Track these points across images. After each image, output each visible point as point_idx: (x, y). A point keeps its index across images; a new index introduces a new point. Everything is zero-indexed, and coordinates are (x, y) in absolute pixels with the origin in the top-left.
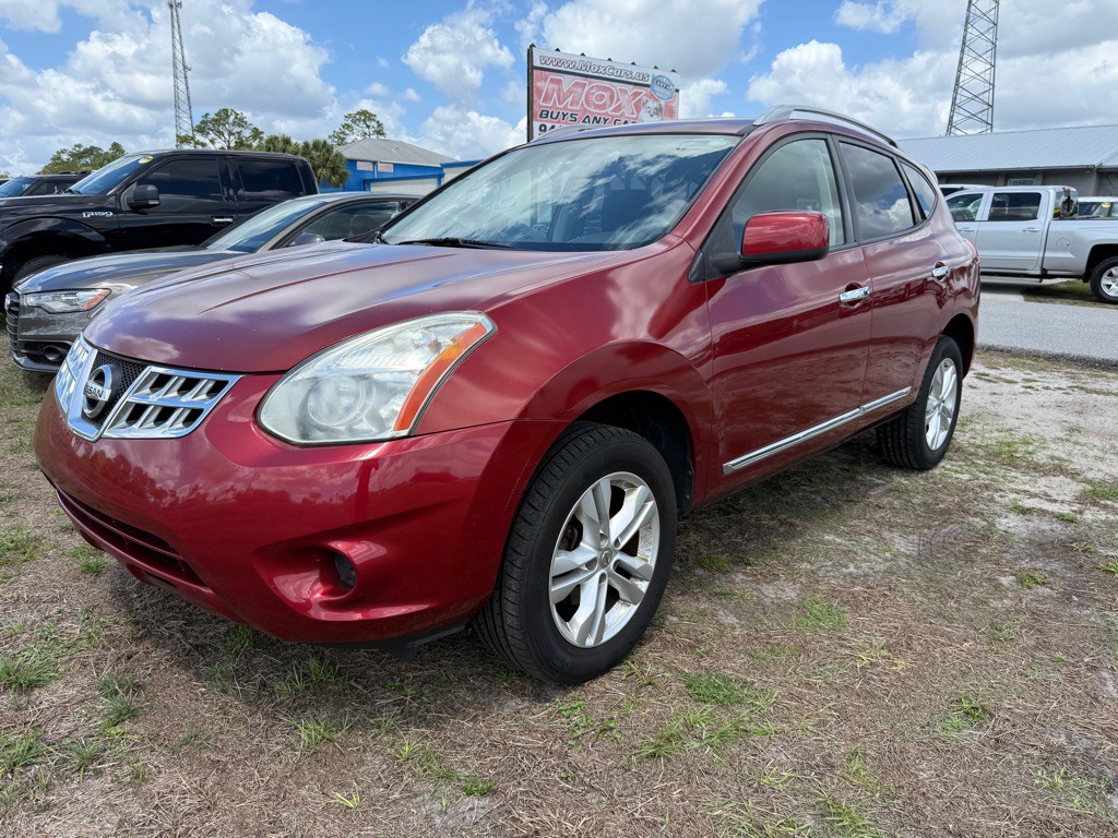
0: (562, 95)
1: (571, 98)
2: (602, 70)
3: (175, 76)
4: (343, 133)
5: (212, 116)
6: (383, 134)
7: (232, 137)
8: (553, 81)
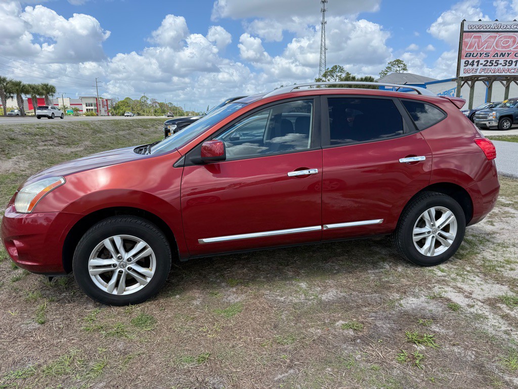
0: (480, 44)
1: (486, 45)
2: (509, 27)
3: (321, 53)
4: (387, 71)
5: (330, 69)
6: (406, 70)
7: (337, 78)
8: (475, 37)
